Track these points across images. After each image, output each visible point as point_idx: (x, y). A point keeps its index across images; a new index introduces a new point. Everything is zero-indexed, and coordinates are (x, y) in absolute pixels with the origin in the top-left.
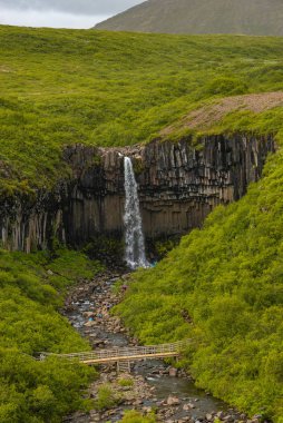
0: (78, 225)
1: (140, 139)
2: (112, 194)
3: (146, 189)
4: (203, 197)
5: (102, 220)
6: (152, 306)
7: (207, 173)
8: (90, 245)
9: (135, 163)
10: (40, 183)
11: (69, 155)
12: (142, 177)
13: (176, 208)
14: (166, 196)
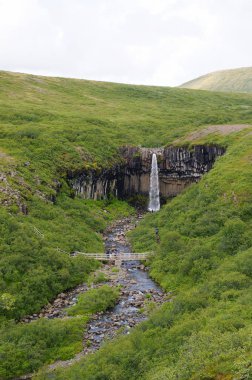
0: (126, 188)
1: (162, 144)
2: (145, 173)
3: (163, 171)
4: (193, 177)
5: (139, 186)
6: (143, 233)
7: (196, 165)
8: (131, 199)
9: (158, 157)
10: (104, 165)
11: (124, 151)
12: (161, 165)
13: (179, 182)
14: (174, 175)
